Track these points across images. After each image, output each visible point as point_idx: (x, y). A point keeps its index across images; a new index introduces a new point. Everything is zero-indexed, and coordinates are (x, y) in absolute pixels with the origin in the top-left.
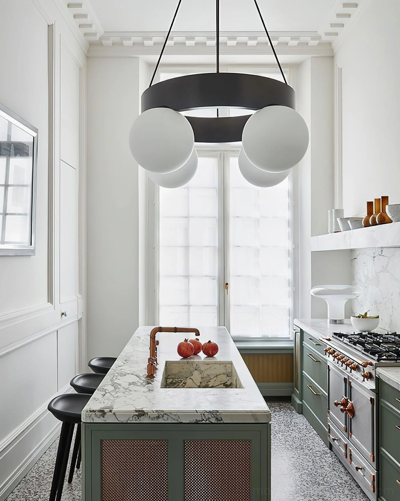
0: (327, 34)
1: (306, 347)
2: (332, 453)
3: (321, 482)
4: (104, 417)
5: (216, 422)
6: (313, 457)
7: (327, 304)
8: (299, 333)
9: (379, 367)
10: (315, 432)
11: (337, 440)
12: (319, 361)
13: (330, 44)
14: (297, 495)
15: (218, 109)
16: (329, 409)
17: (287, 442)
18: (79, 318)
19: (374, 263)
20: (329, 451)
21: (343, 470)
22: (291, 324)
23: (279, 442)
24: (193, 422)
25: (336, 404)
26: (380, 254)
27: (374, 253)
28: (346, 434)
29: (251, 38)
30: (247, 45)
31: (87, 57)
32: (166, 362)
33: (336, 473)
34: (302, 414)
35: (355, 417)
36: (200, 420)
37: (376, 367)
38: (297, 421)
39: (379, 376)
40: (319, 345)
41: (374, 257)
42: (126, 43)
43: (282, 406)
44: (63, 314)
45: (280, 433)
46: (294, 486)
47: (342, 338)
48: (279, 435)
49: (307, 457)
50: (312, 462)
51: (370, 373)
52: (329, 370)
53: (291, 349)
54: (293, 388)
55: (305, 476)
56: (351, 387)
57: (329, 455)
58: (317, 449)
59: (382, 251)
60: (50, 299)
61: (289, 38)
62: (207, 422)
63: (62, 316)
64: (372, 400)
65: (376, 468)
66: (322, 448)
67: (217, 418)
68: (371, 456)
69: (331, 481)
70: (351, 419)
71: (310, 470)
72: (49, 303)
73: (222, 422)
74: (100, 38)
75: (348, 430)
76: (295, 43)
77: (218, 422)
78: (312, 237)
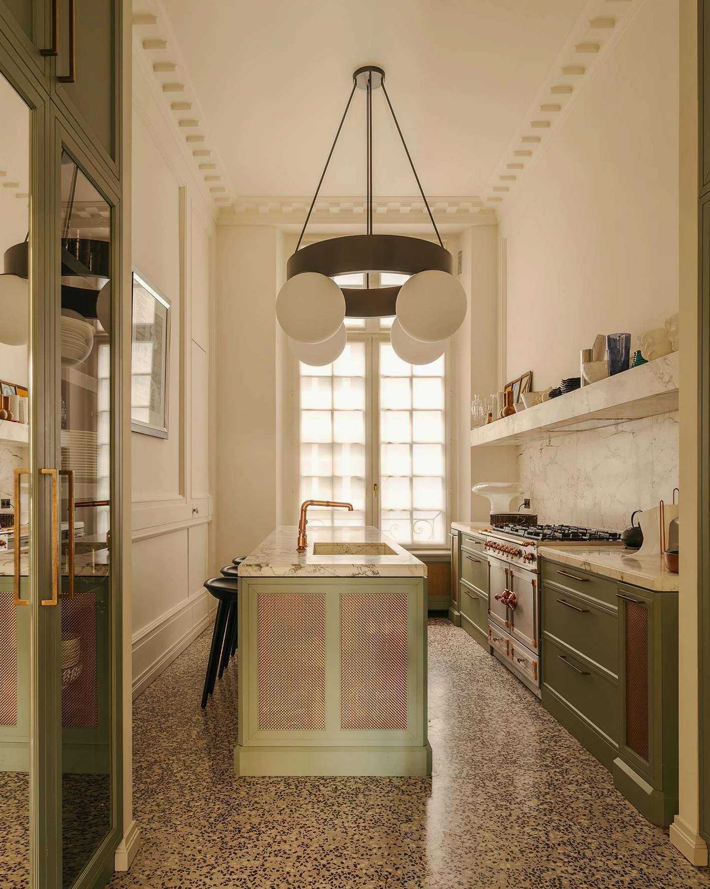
0: (490, 199)
1: (464, 550)
2: (493, 657)
3: (481, 680)
4: (260, 571)
5: (372, 576)
6: (472, 661)
7: (490, 503)
8: (457, 537)
9: (541, 546)
10: (474, 641)
11: (499, 640)
12: (479, 561)
13: (493, 211)
14: (455, 689)
15: (368, 274)
16: (489, 609)
17: (444, 650)
18: (210, 520)
19: (541, 456)
20: (490, 656)
21: (504, 670)
22: (448, 529)
23: (434, 649)
24: (350, 576)
25: (497, 598)
26: (548, 444)
27: (542, 445)
28: (508, 630)
29: (404, 205)
31: (217, 226)
32: (315, 543)
33: (497, 673)
34: (461, 627)
35: (517, 607)
36: (357, 573)
37: (537, 547)
38: (455, 632)
39: (541, 554)
40: (479, 543)
41: (541, 449)
42: (261, 209)
43: (438, 621)
44: (194, 510)
45: (436, 642)
46: (451, 682)
47: (503, 528)
48: (435, 644)
49: (466, 661)
50: (471, 664)
51: (532, 555)
52: (490, 566)
53: (448, 556)
54: (451, 601)
55: (463, 676)
56: (512, 576)
57: (490, 659)
58: (477, 654)
59: (550, 441)
60: (182, 491)
61: (447, 204)
62: (364, 575)
63: (193, 513)
64: (533, 582)
65: (539, 653)
66: (482, 654)
67: (373, 572)
68: (533, 642)
69: (492, 679)
70: (512, 612)
71: (468, 671)
72: (181, 496)
73: (378, 575)
74: (232, 204)
75: (510, 625)
76: (453, 209)
77: (375, 576)
78: (472, 430)
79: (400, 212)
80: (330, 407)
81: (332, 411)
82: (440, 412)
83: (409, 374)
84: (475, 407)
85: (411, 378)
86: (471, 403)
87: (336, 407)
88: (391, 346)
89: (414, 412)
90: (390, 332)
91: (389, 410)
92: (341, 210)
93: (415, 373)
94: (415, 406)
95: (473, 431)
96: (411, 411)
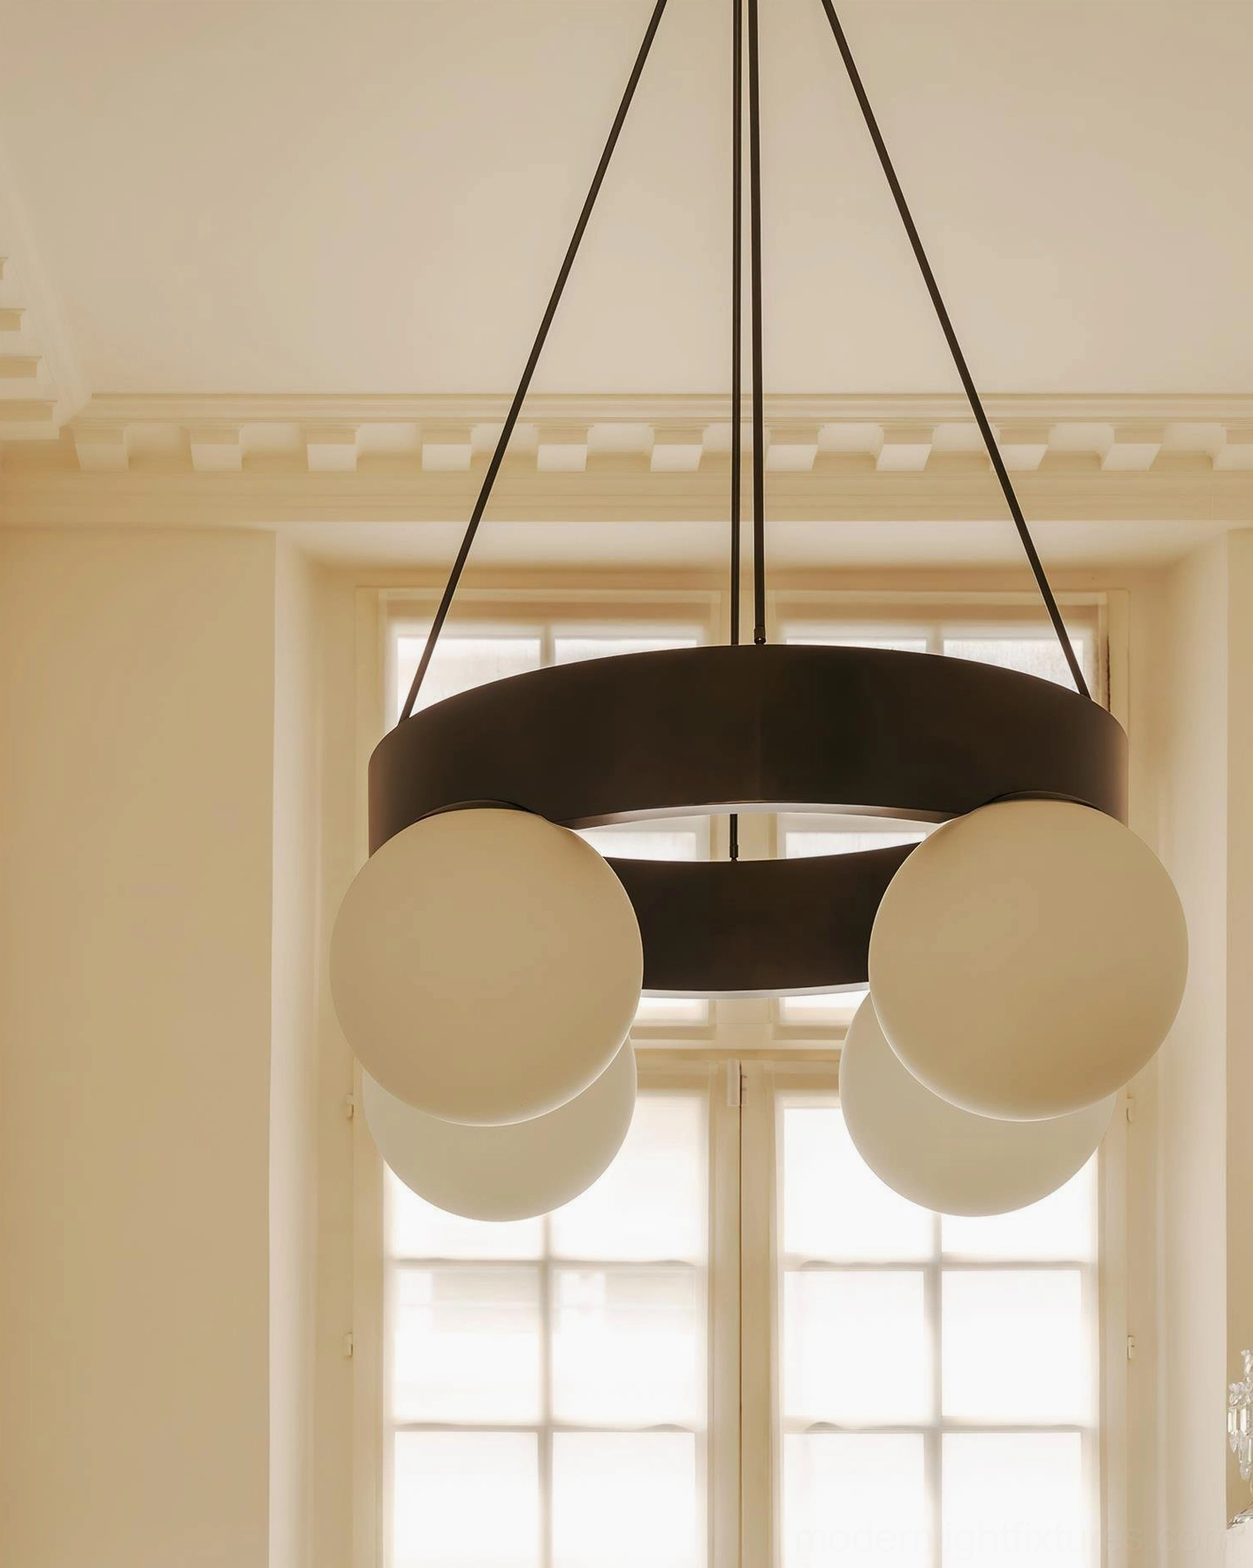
29: (896, 432)
30: (874, 466)
42: (207, 454)
61: (1107, 431)
74: (66, 431)
76: (1142, 454)
78: (1230, 1524)
79: (882, 464)
80: (531, 1413)
81: (545, 1431)
82: (1076, 1437)
83: (923, 1252)
84: (1244, 1412)
85: (934, 1269)
86: (1229, 1392)
87: (561, 1412)
88: (840, 1112)
89: (948, 1439)
90: (840, 1044)
91: (822, 1426)
92: (594, 459)
93: (951, 1247)
94: (950, 1410)
95: (1237, 1527)
96: (934, 1433)
